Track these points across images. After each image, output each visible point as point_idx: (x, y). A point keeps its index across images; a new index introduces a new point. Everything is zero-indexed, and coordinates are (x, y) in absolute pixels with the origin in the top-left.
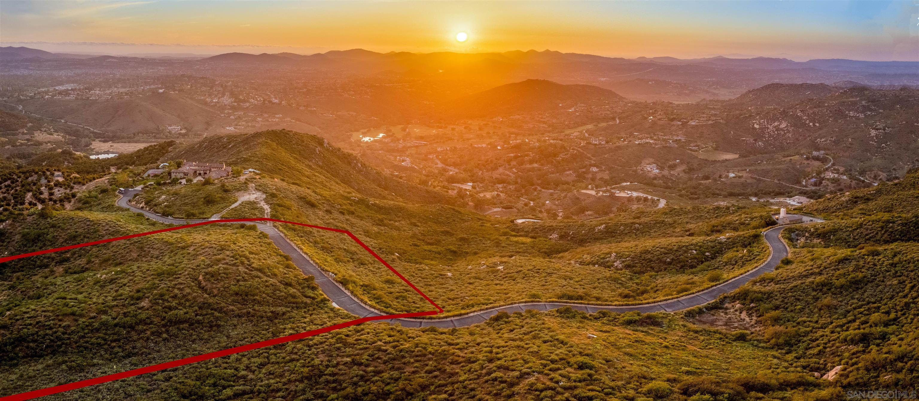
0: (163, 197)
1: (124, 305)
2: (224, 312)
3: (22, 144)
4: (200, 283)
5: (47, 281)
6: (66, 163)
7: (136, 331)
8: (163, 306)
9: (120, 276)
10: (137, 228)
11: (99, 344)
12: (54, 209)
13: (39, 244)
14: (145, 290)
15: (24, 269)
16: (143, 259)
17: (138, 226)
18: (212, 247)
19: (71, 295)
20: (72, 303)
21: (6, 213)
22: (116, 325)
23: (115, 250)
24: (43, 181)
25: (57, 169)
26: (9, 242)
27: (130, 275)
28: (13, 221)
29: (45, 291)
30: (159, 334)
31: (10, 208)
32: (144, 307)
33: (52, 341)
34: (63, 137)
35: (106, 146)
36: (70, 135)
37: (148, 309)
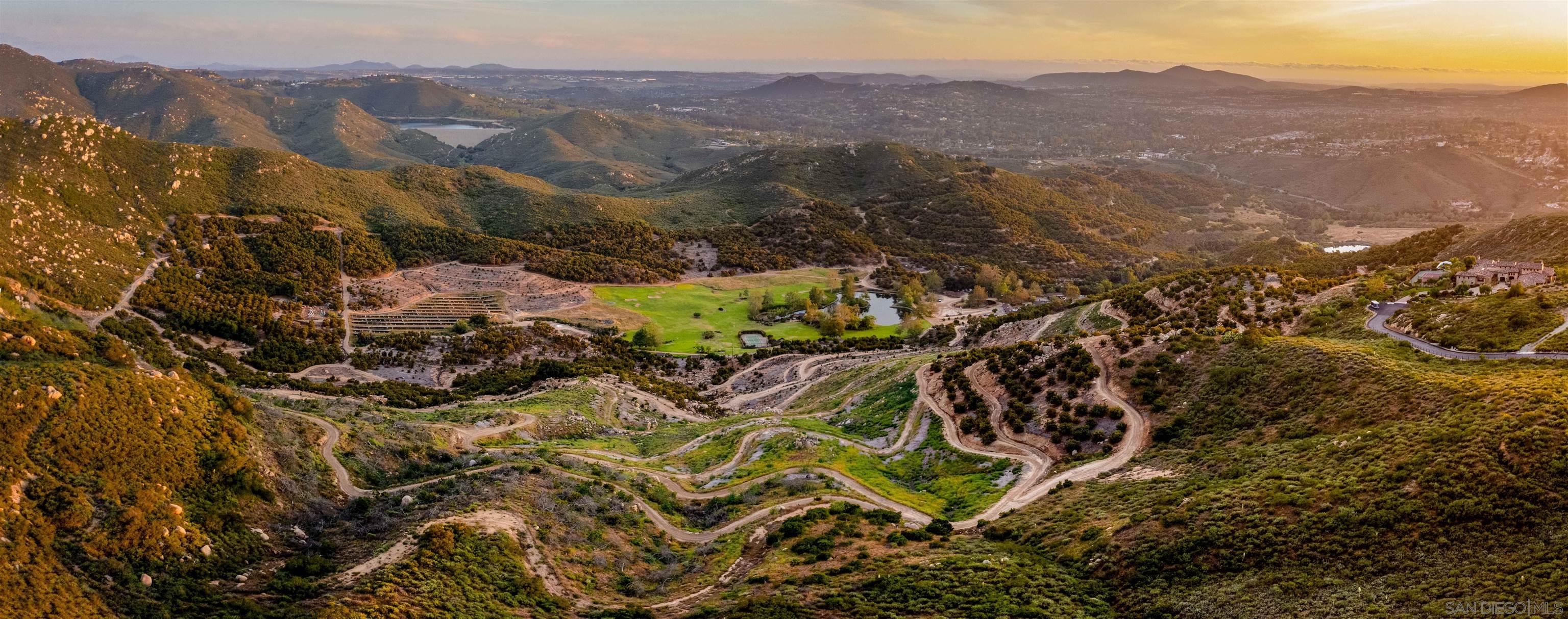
0: (1443, 315)
1: (1375, 491)
3: (1214, 228)
4: (1501, 455)
5: (1250, 450)
6: (1285, 260)
7: (1396, 532)
8: (1441, 492)
9: (1371, 443)
10: (1400, 366)
11: (1334, 553)
12: (1264, 333)
13: (1238, 390)
14: (1411, 467)
15: (1214, 428)
16: (1412, 416)
17: (1403, 362)
18: (1521, 398)
19: (1289, 472)
20: (1290, 485)
21: (1186, 339)
22: (1363, 522)
23: (1365, 401)
24: (1248, 288)
25: (1270, 268)
26: (1190, 386)
27: (1386, 442)
28: (1197, 352)
29: (1247, 466)
30: (1433, 537)
31: (1193, 330)
32: (1408, 493)
33: (1256, 546)
34: (1281, 216)
35: (1350, 232)
36: (1292, 213)
37: (1415, 497)
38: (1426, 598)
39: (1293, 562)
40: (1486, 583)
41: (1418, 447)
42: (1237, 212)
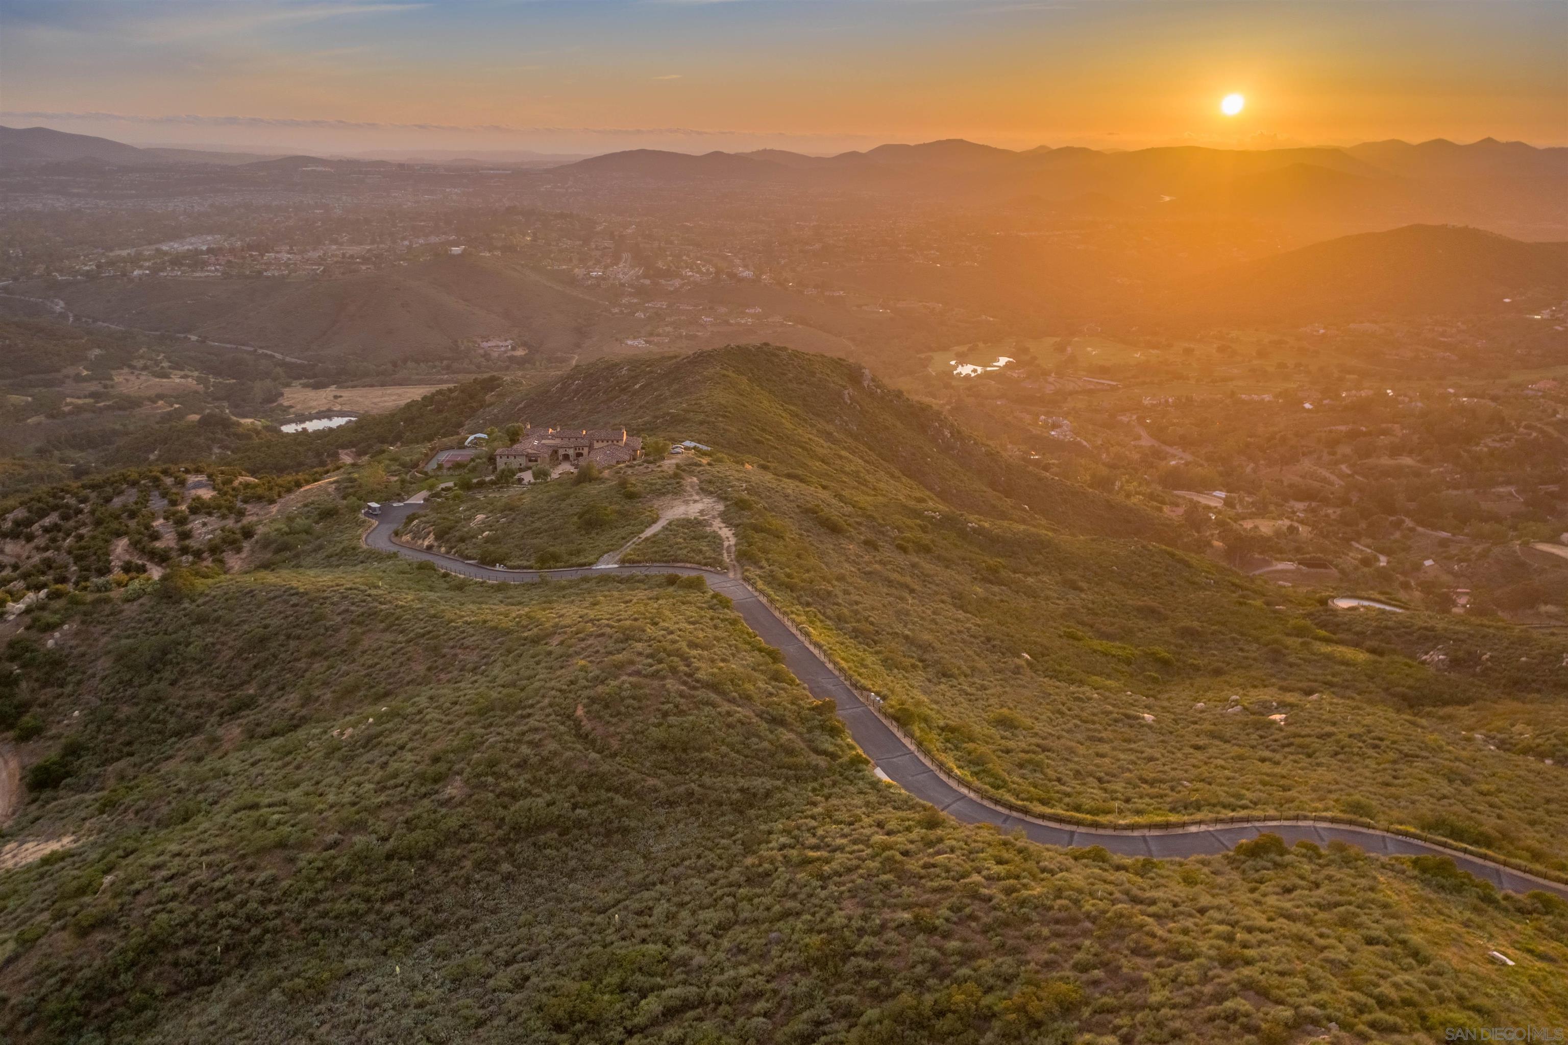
0: (480, 517)
1: (404, 801)
2: (636, 794)
3: (79, 409)
4: (578, 724)
5: (202, 769)
6: (215, 451)
7: (440, 863)
8: (498, 791)
9: (389, 726)
10: (421, 600)
12: (197, 574)
13: (166, 674)
14: (451, 756)
15: (136, 746)
16: (442, 676)
17: (422, 594)
18: (602, 635)
19: (271, 796)
20: (276, 817)
21: (57, 604)
22: (389, 857)
23: (370, 662)
24: (157, 504)
25: (191, 466)
26: (79, 683)
27: (412, 722)
28: (83, 622)
29: (201, 797)
31: (69, 587)
32: (451, 798)
33: (236, 929)
34: (199, 380)
35: (322, 398)
36: (218, 374)
37: (461, 804)
38: (490, 967)
39: (296, 944)
40: (569, 932)
41: (459, 724)
42: (117, 379)
